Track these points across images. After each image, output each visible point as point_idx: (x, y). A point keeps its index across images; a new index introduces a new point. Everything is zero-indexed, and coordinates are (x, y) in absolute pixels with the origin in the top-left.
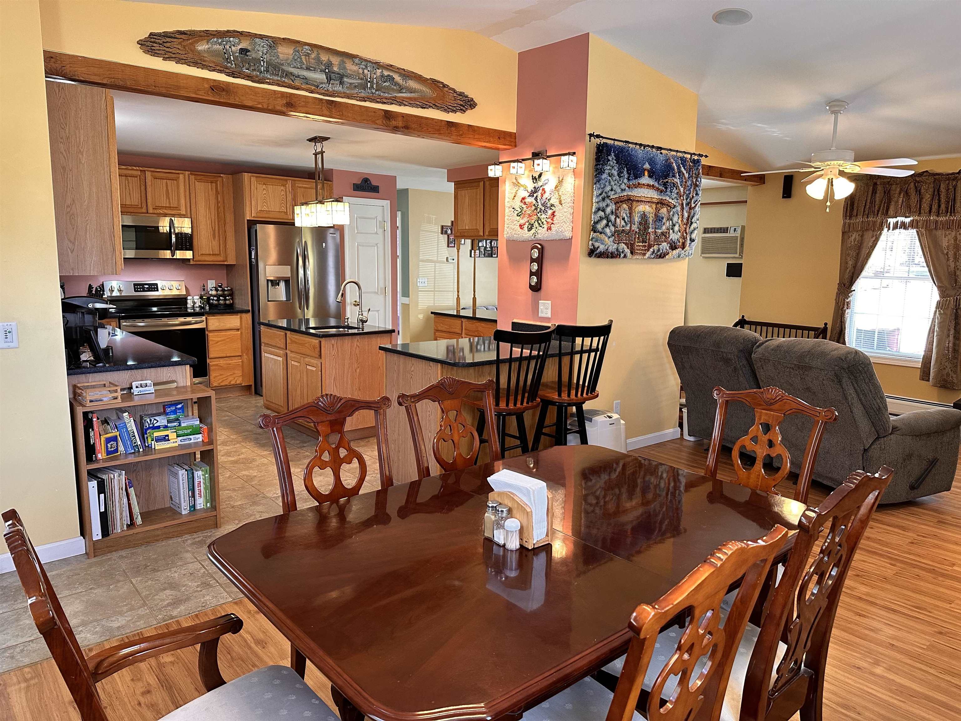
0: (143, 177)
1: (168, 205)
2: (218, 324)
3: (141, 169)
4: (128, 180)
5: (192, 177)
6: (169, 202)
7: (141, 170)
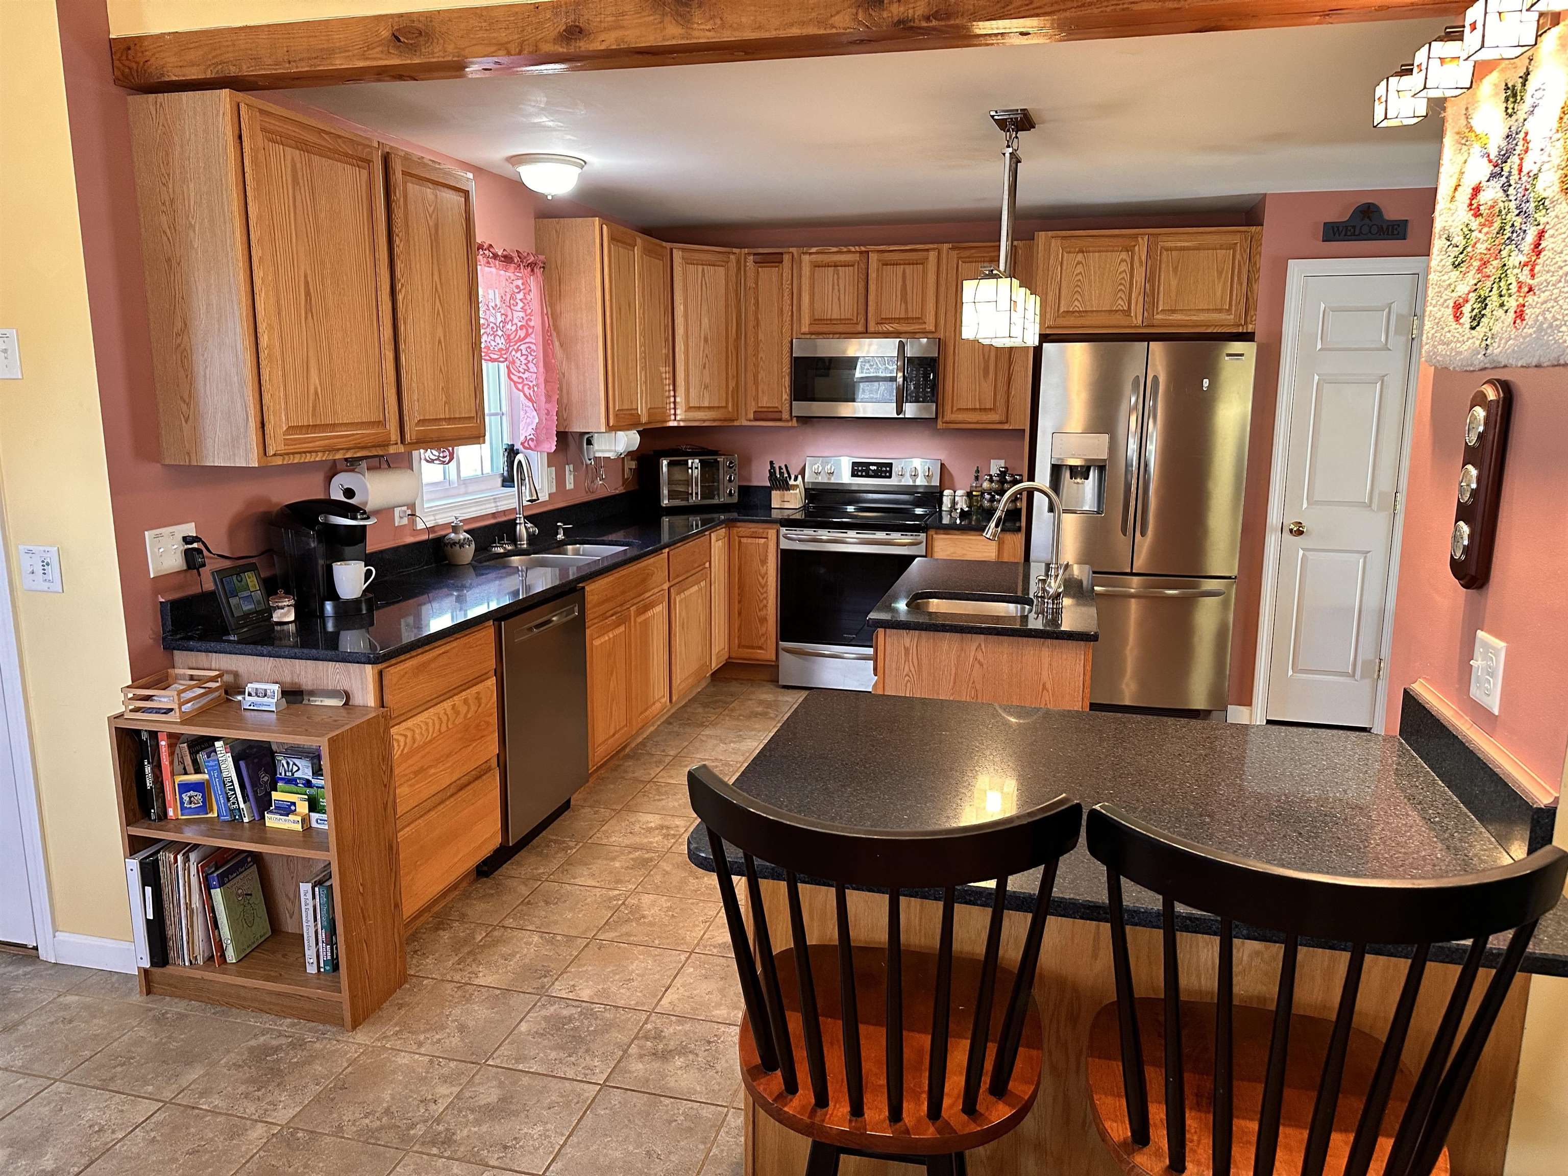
0: (863, 266)
1: (902, 316)
2: (952, 550)
3: (863, 249)
4: (838, 274)
5: (954, 254)
6: (907, 309)
7: (861, 252)
